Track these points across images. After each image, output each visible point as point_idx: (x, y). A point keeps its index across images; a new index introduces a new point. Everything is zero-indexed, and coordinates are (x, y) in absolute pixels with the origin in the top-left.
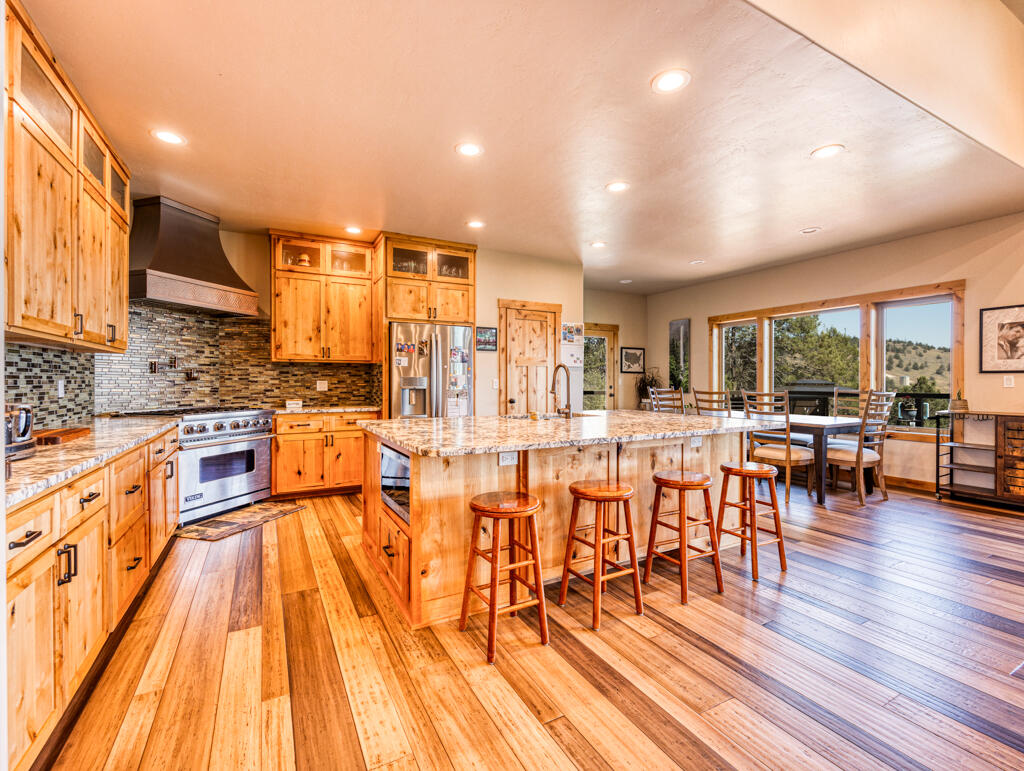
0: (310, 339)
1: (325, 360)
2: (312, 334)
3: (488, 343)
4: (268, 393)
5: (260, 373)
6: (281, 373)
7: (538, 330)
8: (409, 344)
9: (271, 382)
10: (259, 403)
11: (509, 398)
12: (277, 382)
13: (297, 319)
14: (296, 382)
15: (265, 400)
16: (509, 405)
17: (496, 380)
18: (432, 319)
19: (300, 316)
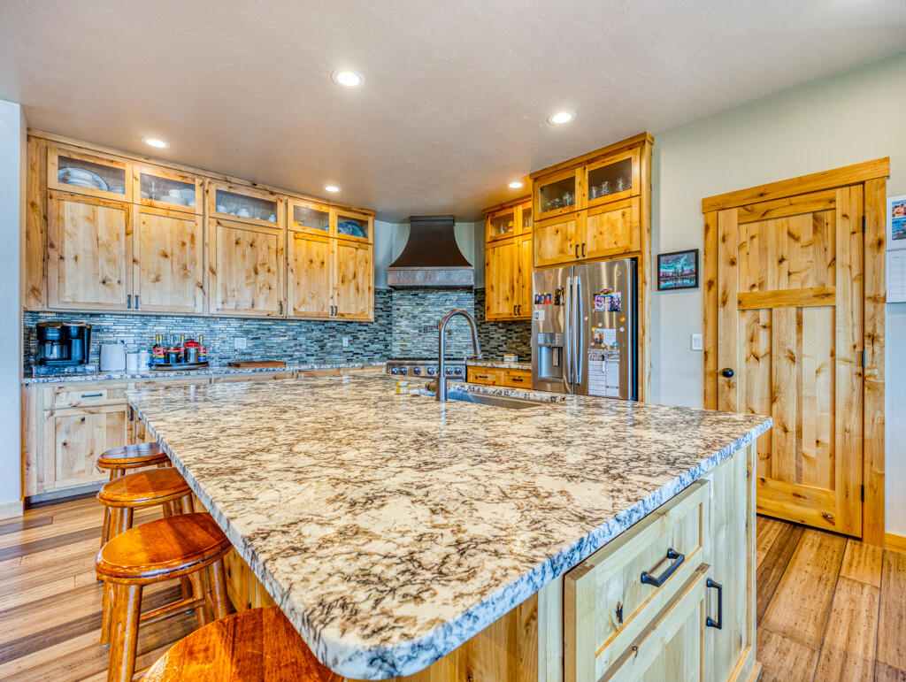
0: (508, 299)
1: (516, 317)
2: (509, 294)
3: (683, 276)
4: (500, 348)
5: (496, 330)
6: (508, 330)
7: (806, 235)
8: (545, 293)
9: (502, 338)
10: (494, 356)
11: (721, 368)
12: (505, 338)
13: (499, 282)
14: (517, 338)
15: (499, 354)
16: (722, 379)
17: (698, 336)
18: (581, 258)
19: (501, 280)
